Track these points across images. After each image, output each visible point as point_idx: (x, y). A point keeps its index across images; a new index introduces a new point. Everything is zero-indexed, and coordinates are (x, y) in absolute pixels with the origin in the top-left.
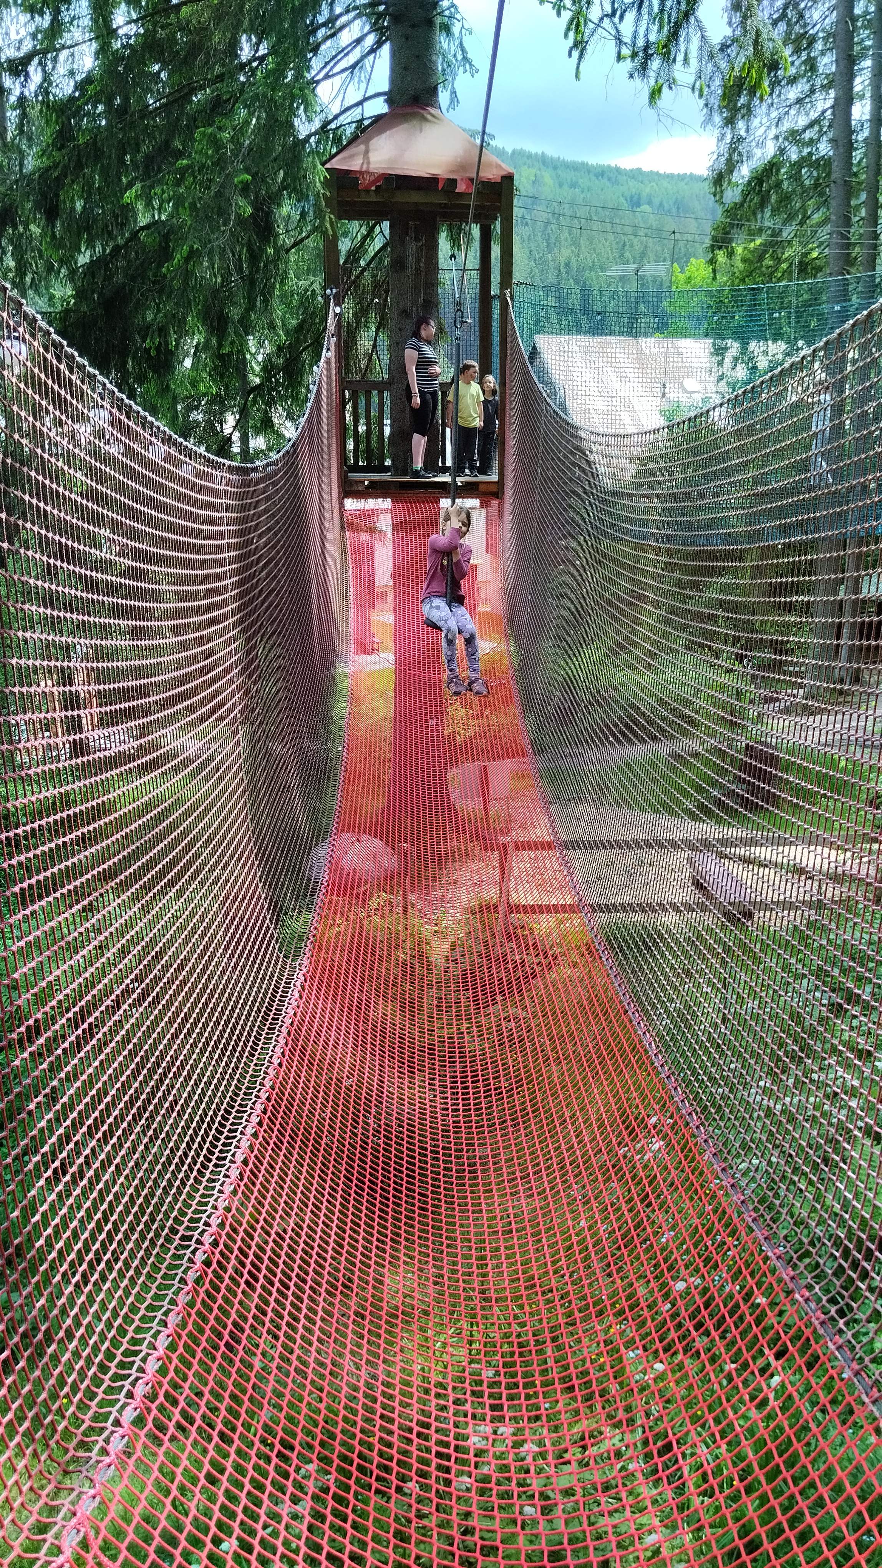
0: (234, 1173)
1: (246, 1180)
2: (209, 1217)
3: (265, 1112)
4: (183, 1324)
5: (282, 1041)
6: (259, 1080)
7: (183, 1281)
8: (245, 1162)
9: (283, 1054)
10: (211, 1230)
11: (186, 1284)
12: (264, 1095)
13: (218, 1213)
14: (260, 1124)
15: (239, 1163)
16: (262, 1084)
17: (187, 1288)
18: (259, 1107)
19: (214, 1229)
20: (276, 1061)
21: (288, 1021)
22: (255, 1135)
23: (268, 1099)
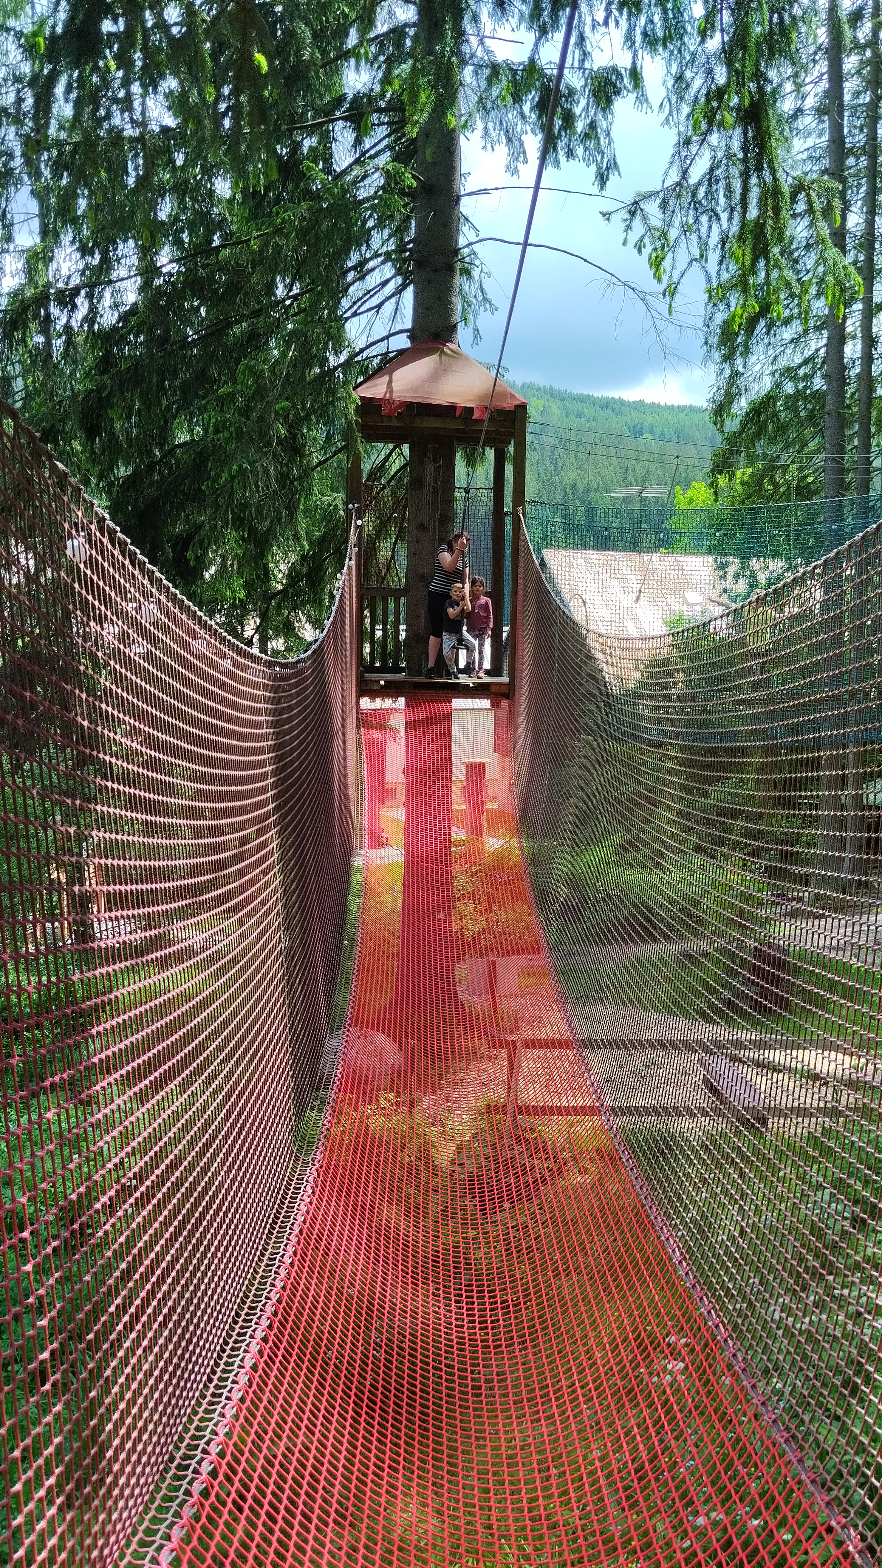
0: (243, 1379)
1: (255, 1387)
2: (216, 1425)
3: (275, 1314)
4: (187, 1539)
5: (294, 1239)
6: (270, 1280)
7: (188, 1493)
8: (254, 1368)
9: (295, 1253)
10: (218, 1439)
11: (191, 1495)
12: (275, 1297)
13: (225, 1421)
14: (270, 1327)
15: (248, 1368)
16: (273, 1285)
17: (192, 1500)
18: (269, 1309)
19: (221, 1438)
20: (288, 1261)
21: (300, 1219)
22: (265, 1340)
23: (279, 1301)
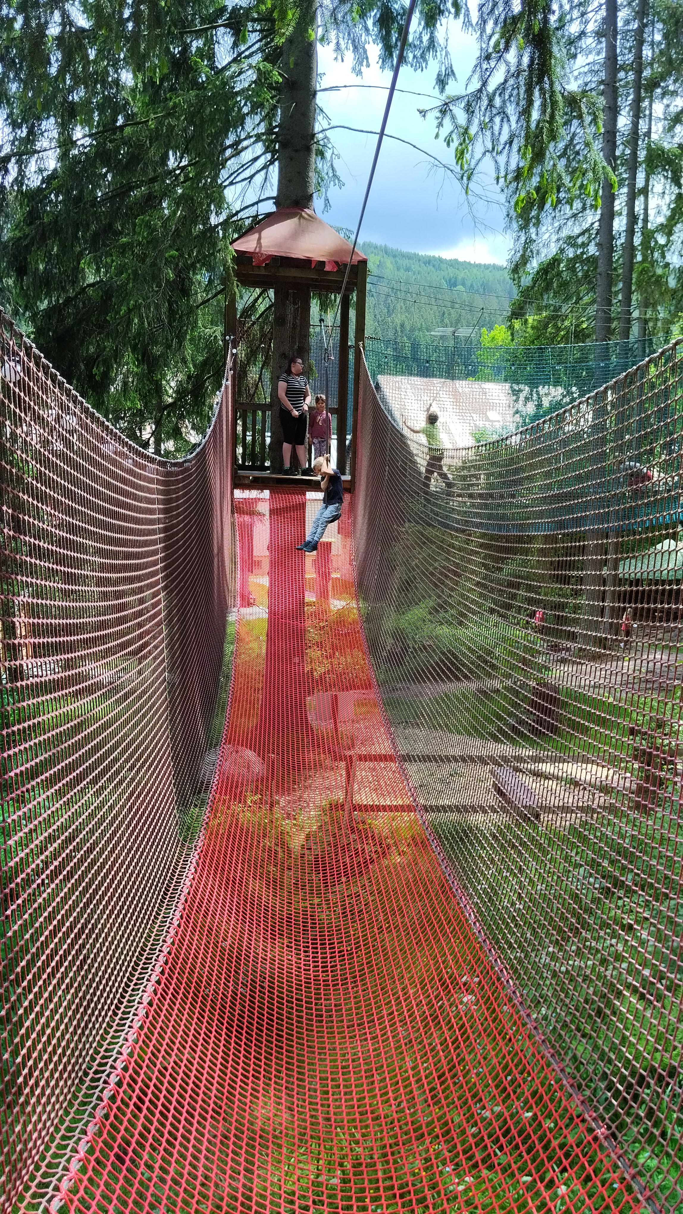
0: (142, 1012)
1: (151, 1018)
2: (121, 1047)
3: (166, 963)
4: (100, 1133)
5: (181, 907)
6: (162, 938)
7: (100, 1098)
8: (150, 1004)
9: (182, 917)
10: (122, 1058)
11: (102, 1100)
12: (166, 950)
13: (128, 1044)
14: (162, 973)
15: (145, 1003)
16: (164, 941)
17: (103, 1104)
18: (162, 959)
19: (125, 1056)
20: (176, 923)
21: (186, 891)
22: (158, 982)
23: (169, 953)
